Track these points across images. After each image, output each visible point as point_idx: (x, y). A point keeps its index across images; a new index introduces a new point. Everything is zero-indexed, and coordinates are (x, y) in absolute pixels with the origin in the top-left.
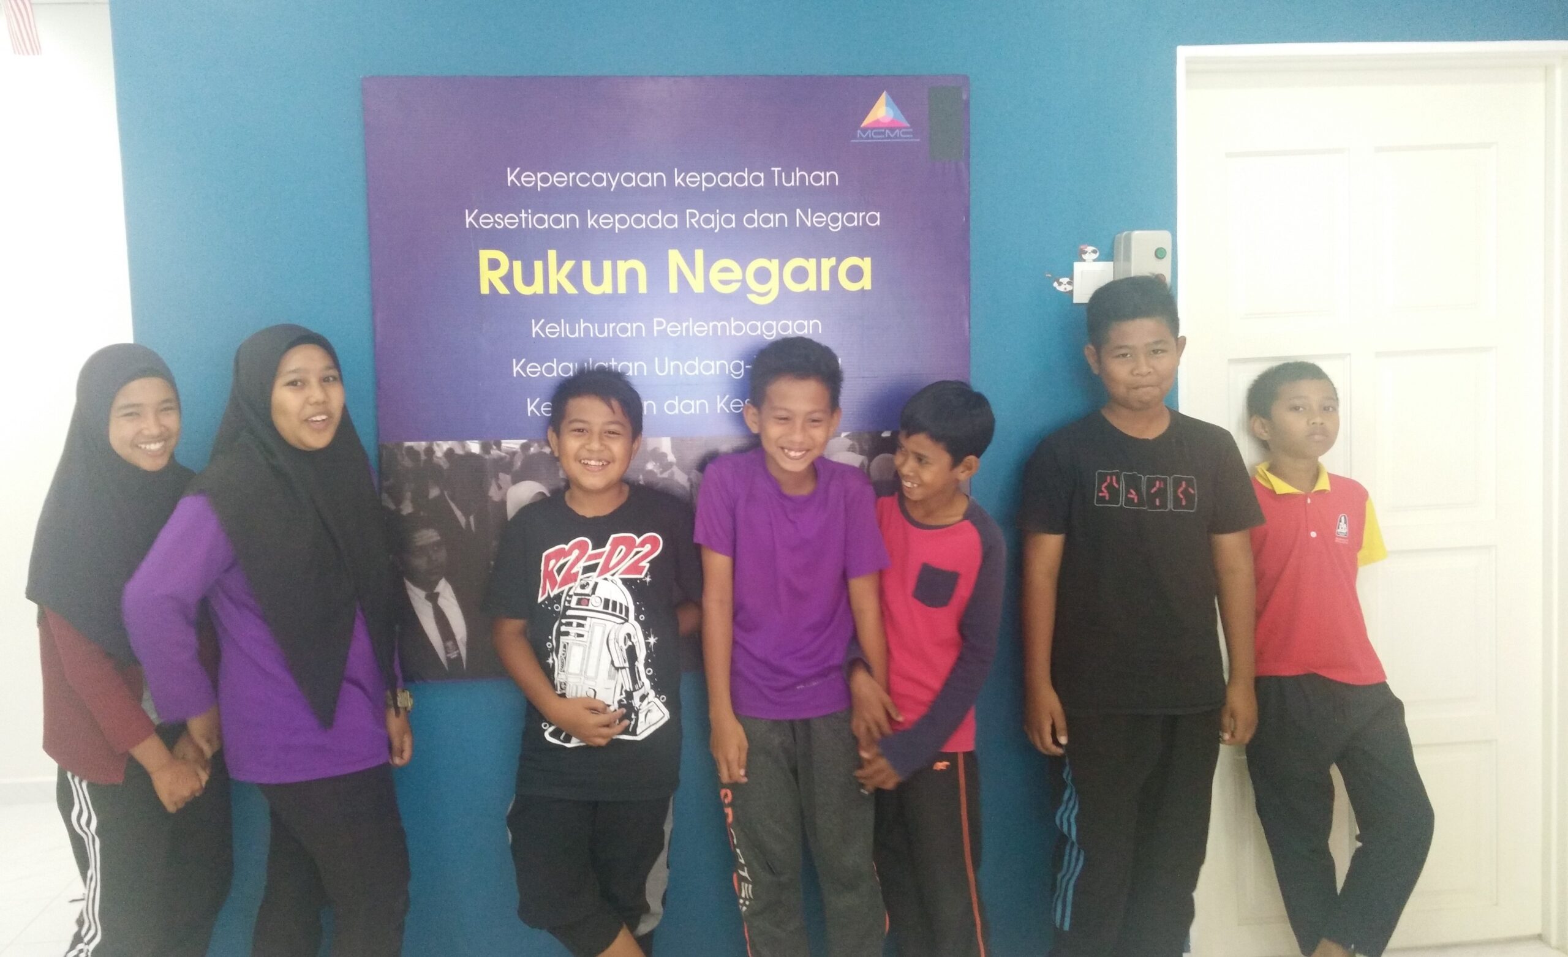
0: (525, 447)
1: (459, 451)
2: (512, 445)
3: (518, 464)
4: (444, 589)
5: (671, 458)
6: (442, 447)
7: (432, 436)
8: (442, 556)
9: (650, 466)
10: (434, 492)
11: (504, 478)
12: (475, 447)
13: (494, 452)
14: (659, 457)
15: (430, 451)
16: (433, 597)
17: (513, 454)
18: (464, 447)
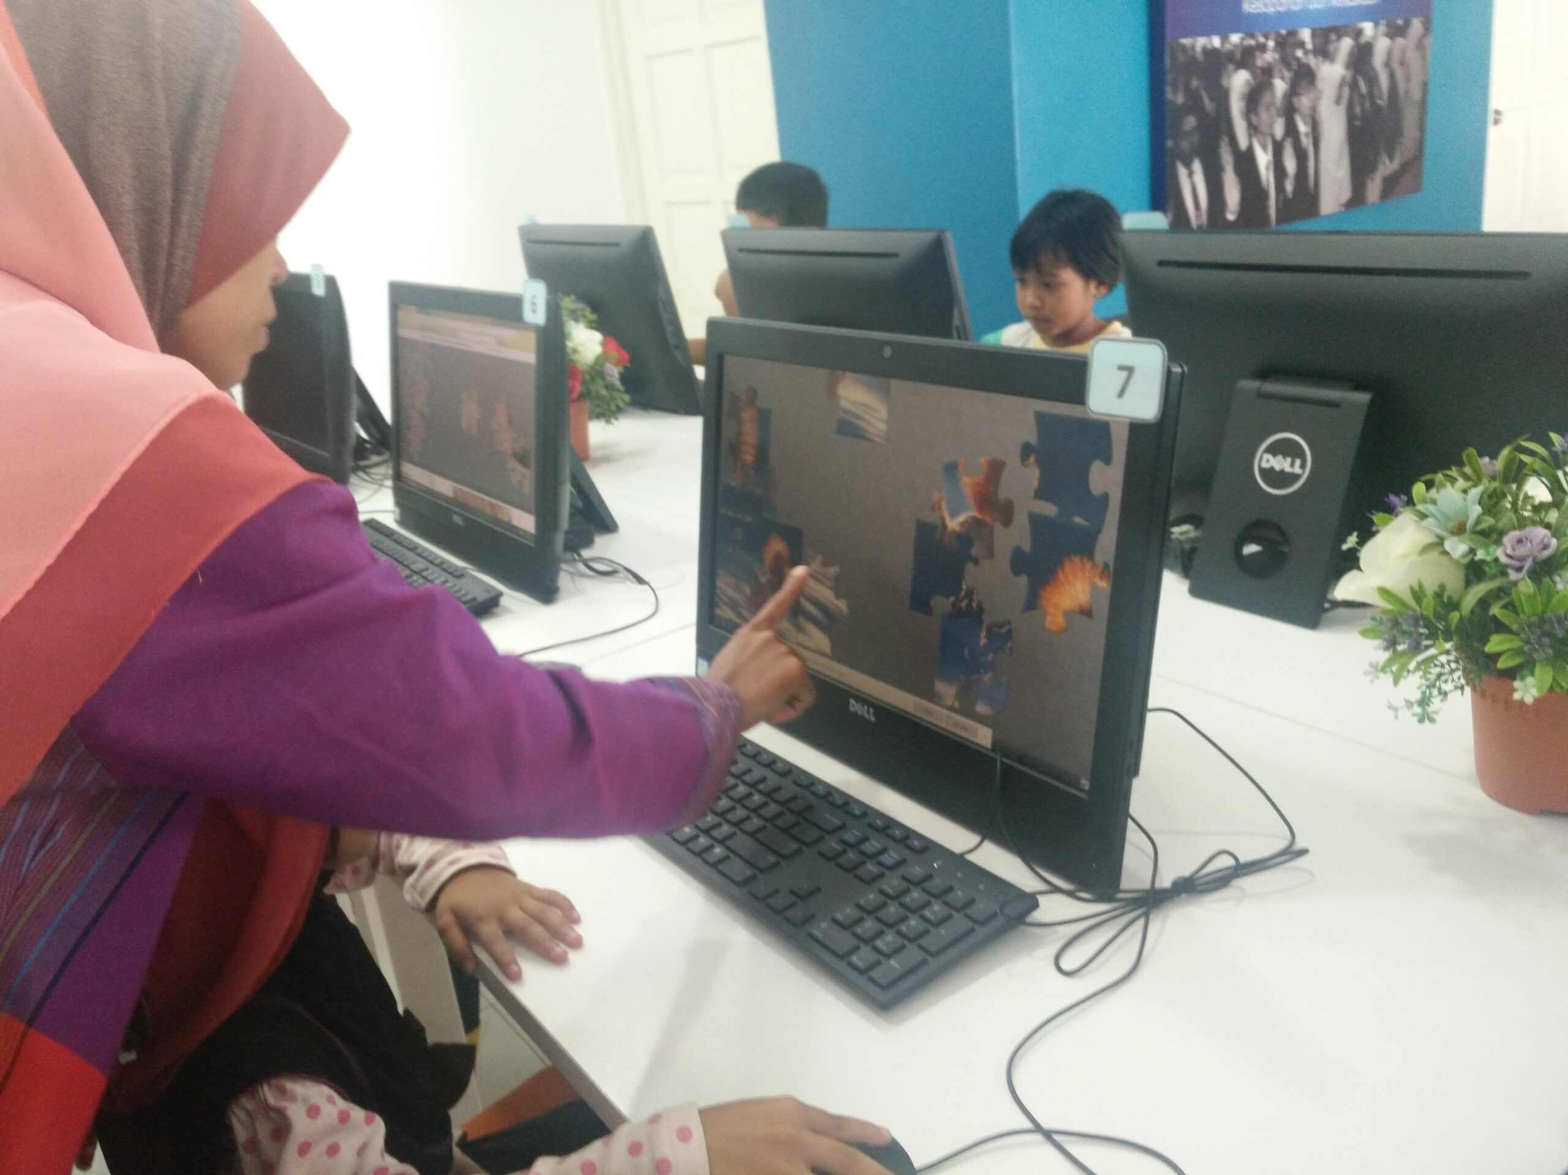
0: (1242, 39)
1: (1209, 46)
2: (1235, 38)
3: (1238, 55)
4: (1197, 166)
5: (1309, 46)
6: (1201, 42)
7: (1195, 34)
8: (1195, 138)
9: (1299, 53)
10: (1195, 83)
11: (1231, 67)
12: (1216, 41)
13: (1228, 46)
14: (1301, 44)
15: (1193, 47)
16: (1191, 174)
17: (1235, 46)
18: (1211, 42)
